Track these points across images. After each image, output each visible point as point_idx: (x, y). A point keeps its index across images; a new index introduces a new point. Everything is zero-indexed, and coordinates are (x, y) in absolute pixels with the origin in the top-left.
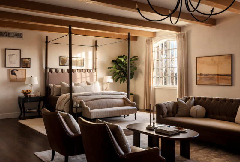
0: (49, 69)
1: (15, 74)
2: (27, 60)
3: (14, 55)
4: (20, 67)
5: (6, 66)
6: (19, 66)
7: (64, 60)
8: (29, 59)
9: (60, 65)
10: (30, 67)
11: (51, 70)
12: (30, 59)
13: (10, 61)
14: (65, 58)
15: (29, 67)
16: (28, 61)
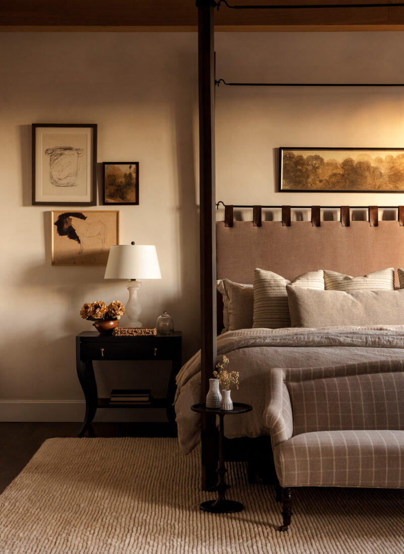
0: (221, 207)
1: (73, 235)
2: (125, 169)
3: (67, 152)
4: (93, 203)
5: (38, 199)
6: (88, 199)
7: (300, 161)
8: (134, 166)
9: (279, 190)
10: (137, 203)
11: (231, 213)
12: (137, 164)
13: (51, 177)
14: (305, 154)
15: (133, 200)
16: (130, 174)
